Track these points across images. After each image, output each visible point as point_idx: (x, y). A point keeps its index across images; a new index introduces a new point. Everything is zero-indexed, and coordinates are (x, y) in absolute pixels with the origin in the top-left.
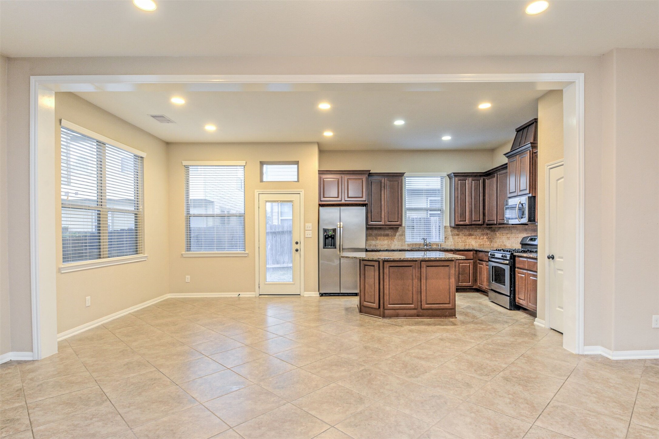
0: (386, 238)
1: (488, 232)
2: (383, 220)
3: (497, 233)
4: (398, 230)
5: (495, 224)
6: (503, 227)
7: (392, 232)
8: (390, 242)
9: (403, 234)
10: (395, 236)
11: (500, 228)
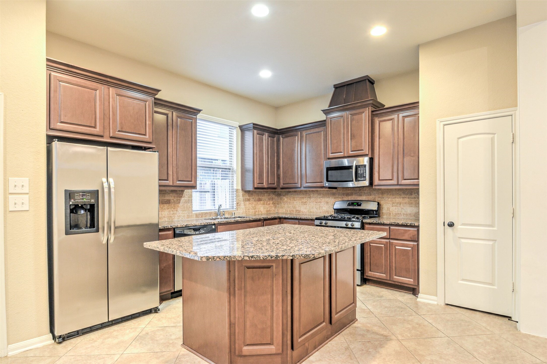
0: (166, 207)
1: (274, 196)
2: (170, 178)
3: (285, 197)
4: (183, 194)
5: (300, 188)
6: (295, 191)
7: (174, 197)
8: (172, 212)
9: (189, 199)
10: (179, 203)
11: (290, 192)
